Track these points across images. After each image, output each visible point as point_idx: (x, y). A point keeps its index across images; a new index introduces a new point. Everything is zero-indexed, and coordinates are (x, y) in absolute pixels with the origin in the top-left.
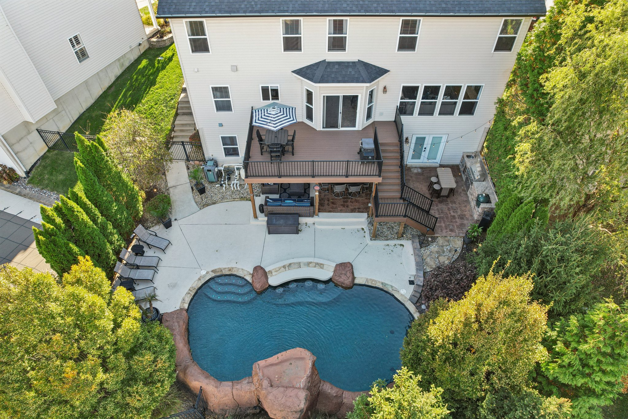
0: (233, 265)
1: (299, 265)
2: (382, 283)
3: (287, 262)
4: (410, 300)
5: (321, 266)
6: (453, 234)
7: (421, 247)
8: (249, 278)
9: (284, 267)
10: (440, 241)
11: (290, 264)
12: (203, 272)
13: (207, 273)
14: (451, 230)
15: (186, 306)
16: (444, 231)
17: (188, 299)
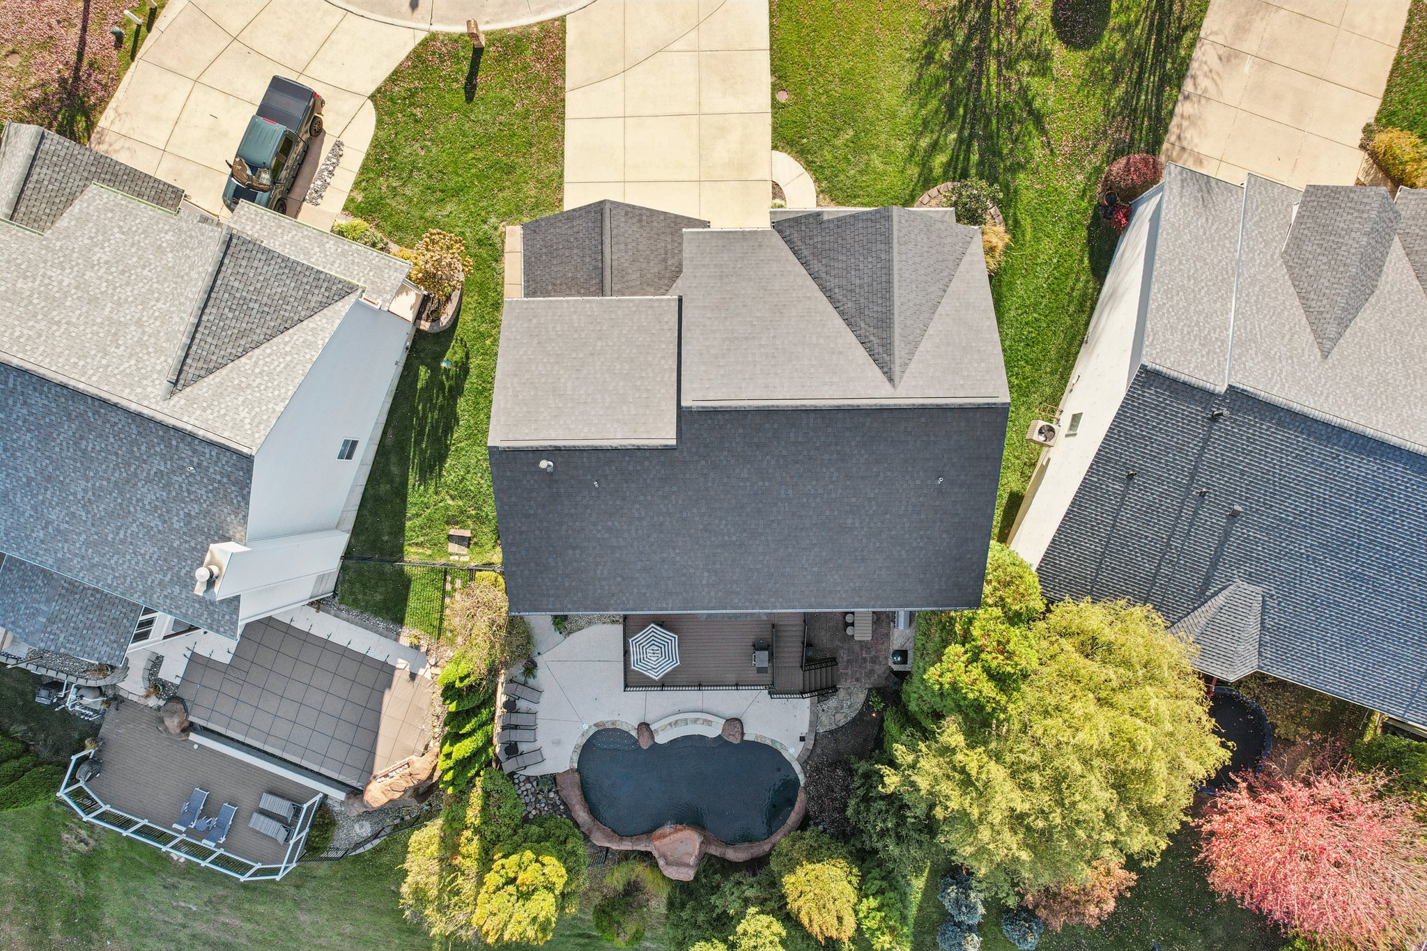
0: (616, 718)
1: (686, 722)
2: (772, 740)
3: (672, 719)
4: (797, 759)
5: (709, 723)
6: (858, 685)
7: (819, 702)
8: (634, 733)
9: (670, 724)
10: (842, 693)
11: (676, 721)
12: (586, 727)
13: (590, 727)
14: (857, 680)
15: (576, 766)
16: (849, 681)
17: (576, 758)
